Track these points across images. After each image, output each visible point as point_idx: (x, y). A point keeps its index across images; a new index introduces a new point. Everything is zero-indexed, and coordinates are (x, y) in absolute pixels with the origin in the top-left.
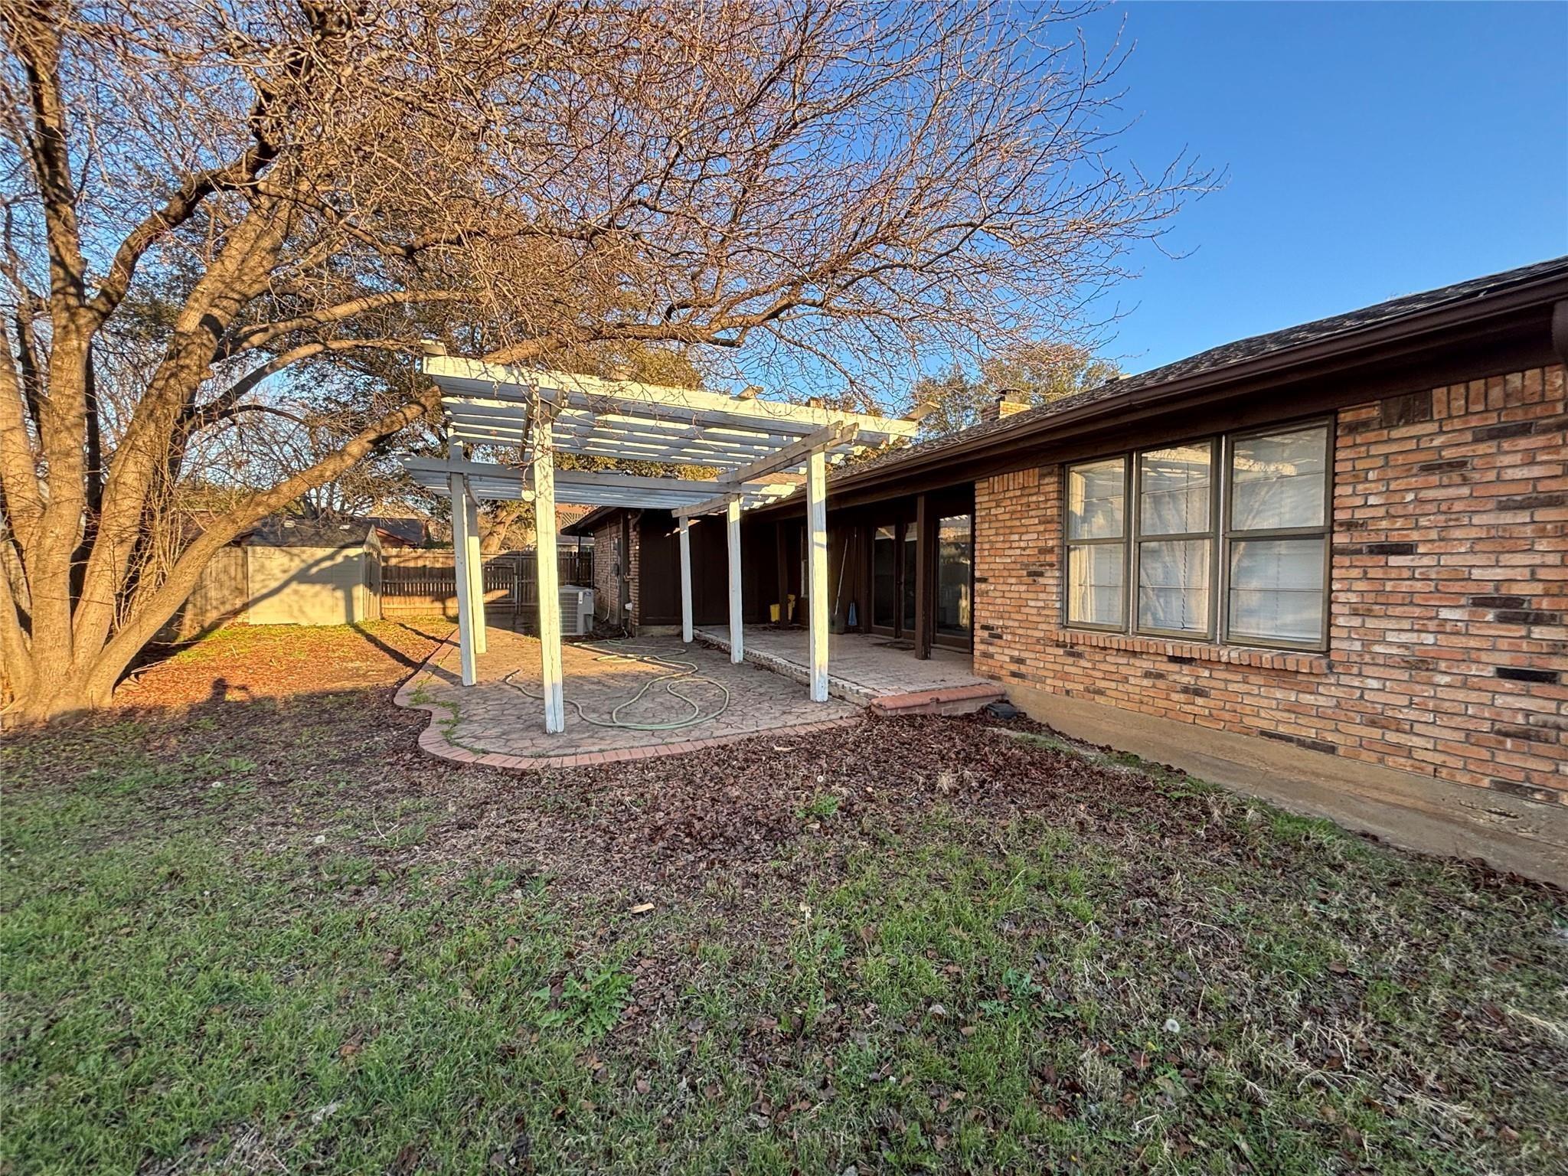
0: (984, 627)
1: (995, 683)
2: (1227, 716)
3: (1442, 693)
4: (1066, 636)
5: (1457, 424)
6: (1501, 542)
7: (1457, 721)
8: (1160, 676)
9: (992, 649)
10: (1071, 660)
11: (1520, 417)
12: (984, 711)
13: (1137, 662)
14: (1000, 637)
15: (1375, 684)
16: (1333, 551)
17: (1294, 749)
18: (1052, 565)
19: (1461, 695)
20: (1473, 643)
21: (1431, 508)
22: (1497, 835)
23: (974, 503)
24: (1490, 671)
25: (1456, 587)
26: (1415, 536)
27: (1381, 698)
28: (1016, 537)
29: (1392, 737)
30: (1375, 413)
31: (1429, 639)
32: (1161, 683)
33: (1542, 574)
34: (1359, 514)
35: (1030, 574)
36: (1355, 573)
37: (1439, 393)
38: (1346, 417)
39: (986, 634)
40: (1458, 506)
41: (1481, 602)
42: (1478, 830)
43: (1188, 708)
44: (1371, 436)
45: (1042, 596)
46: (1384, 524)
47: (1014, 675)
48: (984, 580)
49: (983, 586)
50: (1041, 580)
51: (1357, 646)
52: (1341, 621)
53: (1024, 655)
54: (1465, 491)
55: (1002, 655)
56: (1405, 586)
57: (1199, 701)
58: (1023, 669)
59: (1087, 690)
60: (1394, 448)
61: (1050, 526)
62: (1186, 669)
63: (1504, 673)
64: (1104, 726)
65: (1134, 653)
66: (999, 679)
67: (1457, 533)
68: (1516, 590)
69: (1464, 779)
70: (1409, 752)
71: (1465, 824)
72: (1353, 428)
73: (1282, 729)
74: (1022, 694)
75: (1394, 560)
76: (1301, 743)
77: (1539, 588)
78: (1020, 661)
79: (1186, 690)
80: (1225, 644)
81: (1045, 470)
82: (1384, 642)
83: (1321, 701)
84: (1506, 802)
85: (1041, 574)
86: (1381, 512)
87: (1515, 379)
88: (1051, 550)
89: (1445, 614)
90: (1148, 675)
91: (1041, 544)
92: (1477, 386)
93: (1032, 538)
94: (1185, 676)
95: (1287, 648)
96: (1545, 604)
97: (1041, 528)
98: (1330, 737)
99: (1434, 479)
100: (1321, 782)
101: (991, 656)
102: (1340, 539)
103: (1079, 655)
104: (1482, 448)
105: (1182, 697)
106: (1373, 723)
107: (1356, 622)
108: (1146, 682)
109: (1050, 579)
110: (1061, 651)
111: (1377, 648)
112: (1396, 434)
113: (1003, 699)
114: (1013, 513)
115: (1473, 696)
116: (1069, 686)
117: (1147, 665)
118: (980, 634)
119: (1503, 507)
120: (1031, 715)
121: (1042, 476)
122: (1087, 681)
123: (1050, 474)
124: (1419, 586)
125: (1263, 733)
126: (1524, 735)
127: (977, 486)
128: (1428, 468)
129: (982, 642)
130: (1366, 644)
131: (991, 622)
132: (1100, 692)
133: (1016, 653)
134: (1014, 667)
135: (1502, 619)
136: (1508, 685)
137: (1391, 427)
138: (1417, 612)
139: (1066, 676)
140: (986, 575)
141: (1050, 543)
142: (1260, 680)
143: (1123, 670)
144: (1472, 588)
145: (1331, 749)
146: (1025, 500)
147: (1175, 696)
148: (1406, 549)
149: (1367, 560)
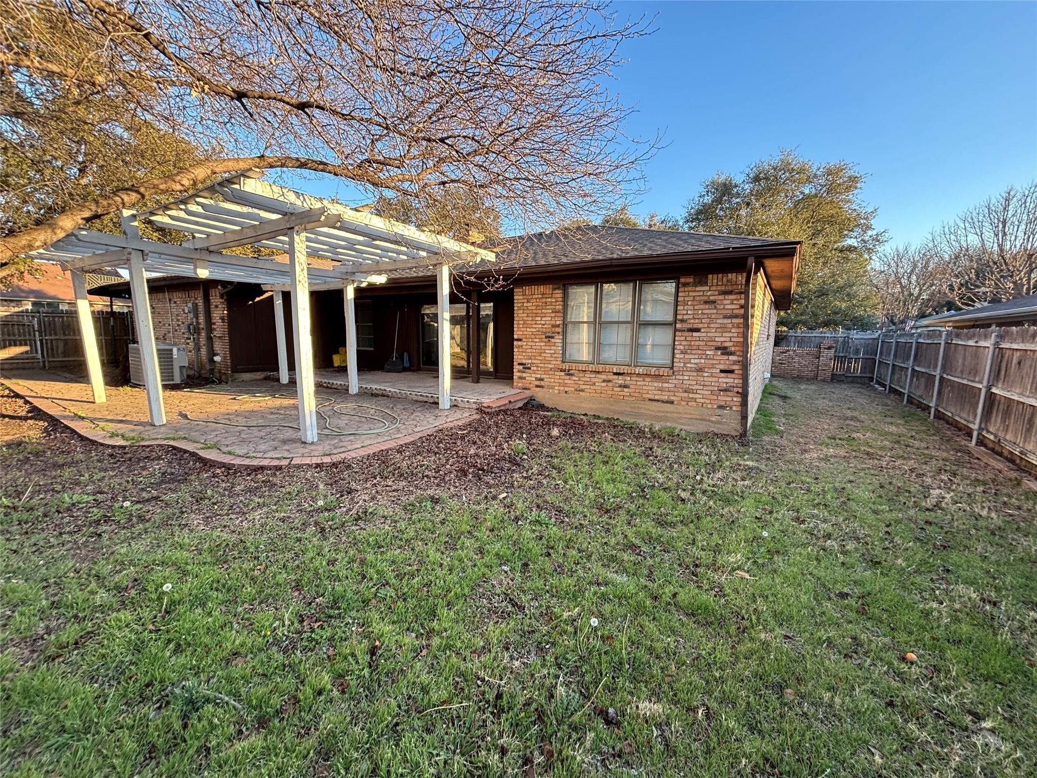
0: (519, 364)
1: (526, 391)
2: (636, 395)
3: (706, 379)
4: (566, 366)
5: (714, 288)
6: (723, 329)
7: (709, 388)
8: (609, 381)
9: (524, 375)
10: (568, 377)
11: (730, 288)
12: (526, 404)
13: (599, 376)
14: (529, 368)
15: (686, 378)
16: (676, 330)
17: (660, 404)
18: (558, 333)
19: (710, 379)
20: (714, 362)
21: (706, 316)
22: (718, 422)
23: (513, 299)
24: (718, 371)
25: (711, 343)
26: (701, 326)
27: (688, 382)
28: (539, 319)
29: (691, 395)
30: (691, 280)
31: (703, 361)
32: (610, 384)
33: (733, 339)
34: (685, 317)
35: (546, 337)
36: (683, 338)
37: (710, 276)
38: (682, 280)
39: (521, 367)
40: (713, 316)
41: (717, 348)
42: (712, 422)
43: (621, 393)
44: (690, 289)
45: (553, 348)
46: (692, 321)
47: (537, 386)
48: (520, 340)
49: (520, 343)
50: (552, 340)
51: (682, 365)
52: (677, 356)
53: (543, 376)
54: (715, 311)
55: (530, 378)
56: (697, 343)
57: (626, 390)
58: (542, 383)
59: (576, 390)
60: (696, 294)
61: (558, 314)
62: (621, 377)
63: (722, 371)
64: (584, 405)
65: (599, 372)
66: (529, 389)
67: (712, 325)
68: (727, 344)
69: (709, 406)
70: (695, 400)
71: (709, 421)
72: (685, 285)
73: (657, 397)
74: (542, 396)
75: (695, 334)
76: (663, 402)
77: (731, 344)
78: (541, 380)
79: (620, 386)
80: (635, 366)
81: (556, 286)
82: (690, 363)
83: (670, 385)
84: (720, 412)
85: (553, 337)
86: (691, 317)
87: (730, 275)
88: (558, 326)
89: (708, 352)
90: (604, 381)
91: (554, 323)
92: (720, 275)
93: (548, 320)
94: (620, 380)
95: (659, 367)
96: (733, 349)
97: (553, 315)
98: (672, 398)
99: (707, 306)
100: (669, 415)
101: (525, 378)
102: (678, 326)
103: (572, 375)
104: (721, 297)
105: (619, 389)
106: (686, 392)
107: (682, 356)
108: (604, 384)
109: (558, 340)
110: (563, 374)
111: (688, 365)
112: (697, 289)
113: (532, 399)
114: (538, 306)
115: (714, 379)
116: (566, 389)
117: (604, 377)
118: (517, 367)
119: (725, 317)
120: (546, 405)
121: (554, 289)
122: (576, 386)
123: (558, 288)
124: (701, 343)
125: (650, 400)
126: (725, 390)
127: (515, 290)
128: (706, 302)
129: (519, 371)
130: (685, 364)
131: (524, 361)
132: (582, 391)
133: (539, 376)
134: (538, 383)
135: (722, 354)
136: (723, 375)
137: (696, 286)
138: (700, 352)
139: (565, 385)
140: (521, 337)
141: (558, 323)
142: (649, 379)
143: (593, 380)
144: (715, 344)
145: (672, 402)
146: (544, 300)
147: (616, 389)
148: (698, 330)
149: (686, 334)
